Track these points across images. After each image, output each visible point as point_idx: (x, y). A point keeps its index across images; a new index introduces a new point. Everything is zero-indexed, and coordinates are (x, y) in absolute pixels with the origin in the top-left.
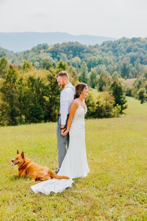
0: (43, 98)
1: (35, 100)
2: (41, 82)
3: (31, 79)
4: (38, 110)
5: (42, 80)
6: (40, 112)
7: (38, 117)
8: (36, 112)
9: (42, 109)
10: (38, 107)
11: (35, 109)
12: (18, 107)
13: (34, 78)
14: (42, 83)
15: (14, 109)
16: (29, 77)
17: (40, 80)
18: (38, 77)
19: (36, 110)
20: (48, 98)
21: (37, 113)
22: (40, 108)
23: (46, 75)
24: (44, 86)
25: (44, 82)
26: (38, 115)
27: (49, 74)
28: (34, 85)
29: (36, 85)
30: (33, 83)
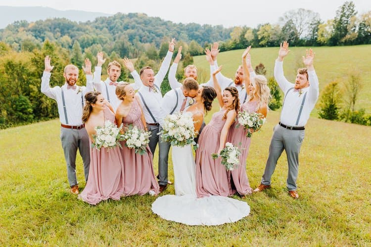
0: (29, 87)
1: (18, 91)
2: (23, 67)
3: (10, 65)
4: (24, 103)
5: (24, 65)
6: (26, 105)
7: (24, 111)
8: (21, 105)
9: (28, 101)
10: (23, 99)
11: (19, 102)
13: (14, 63)
14: (25, 68)
16: (7, 62)
18: (20, 61)
19: (21, 104)
20: (36, 87)
21: (23, 107)
22: (26, 100)
24: (28, 73)
25: (28, 68)
26: (25, 109)
27: (33, 57)
28: (15, 72)
29: (17, 71)
30: (12, 70)
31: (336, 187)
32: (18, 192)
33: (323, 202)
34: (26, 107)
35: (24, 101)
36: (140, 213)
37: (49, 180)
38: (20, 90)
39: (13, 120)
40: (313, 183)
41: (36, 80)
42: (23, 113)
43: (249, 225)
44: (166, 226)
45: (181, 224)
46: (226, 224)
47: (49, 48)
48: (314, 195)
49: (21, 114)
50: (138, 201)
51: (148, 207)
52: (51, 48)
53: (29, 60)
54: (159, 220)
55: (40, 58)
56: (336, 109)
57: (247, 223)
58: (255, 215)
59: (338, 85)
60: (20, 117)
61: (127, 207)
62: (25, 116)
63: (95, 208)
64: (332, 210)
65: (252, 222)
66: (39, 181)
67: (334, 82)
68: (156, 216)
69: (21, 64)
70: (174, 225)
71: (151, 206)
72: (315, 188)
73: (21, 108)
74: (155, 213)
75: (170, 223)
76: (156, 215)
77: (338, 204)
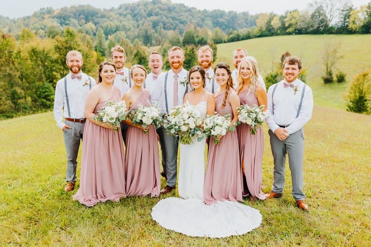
0: (53, 74)
2: (47, 54)
3: (34, 52)
14: (48, 56)
20: (59, 74)
21: (46, 93)
25: (51, 55)
26: (48, 96)
28: (39, 59)
29: (41, 58)
30: (36, 57)
31: (364, 195)
32: (14, 188)
33: (348, 212)
34: (49, 93)
35: (47, 88)
36: (138, 217)
37: (48, 176)
39: (37, 107)
40: (337, 188)
41: (59, 67)
42: (47, 100)
43: (258, 238)
44: (164, 235)
45: (181, 234)
46: (232, 236)
48: (337, 203)
50: (138, 203)
51: (148, 211)
52: (71, 35)
53: (52, 47)
54: (157, 229)
56: (366, 100)
57: (257, 236)
58: (267, 227)
59: (369, 75)
61: (125, 210)
63: (90, 211)
64: (358, 224)
65: (263, 235)
66: (37, 176)
67: (365, 72)
68: (155, 223)
70: (173, 235)
71: (151, 210)
72: (338, 195)
74: (154, 219)
75: (169, 233)
76: (155, 221)
77: (365, 216)
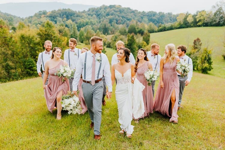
0: (35, 53)
1: (27, 55)
3: (23, 37)
4: (31, 63)
5: (32, 37)
6: (33, 64)
8: (29, 65)
10: (30, 61)
11: (28, 63)
12: (12, 62)
13: (25, 36)
14: (32, 40)
15: (8, 64)
16: (21, 35)
17: (30, 38)
18: (29, 35)
19: (29, 64)
21: (30, 66)
22: (33, 61)
23: (36, 33)
24: (34, 43)
25: (34, 39)
26: (32, 67)
27: (38, 32)
28: (26, 42)
29: (28, 42)
30: (24, 41)
34: (32, 66)
35: (31, 62)
38: (29, 54)
39: (23, 75)
41: (40, 47)
42: (31, 70)
47: (48, 26)
49: (29, 70)
52: (50, 26)
53: (36, 34)
55: (43, 33)
60: (29, 73)
62: (32, 72)
69: (29, 37)
73: (29, 66)
